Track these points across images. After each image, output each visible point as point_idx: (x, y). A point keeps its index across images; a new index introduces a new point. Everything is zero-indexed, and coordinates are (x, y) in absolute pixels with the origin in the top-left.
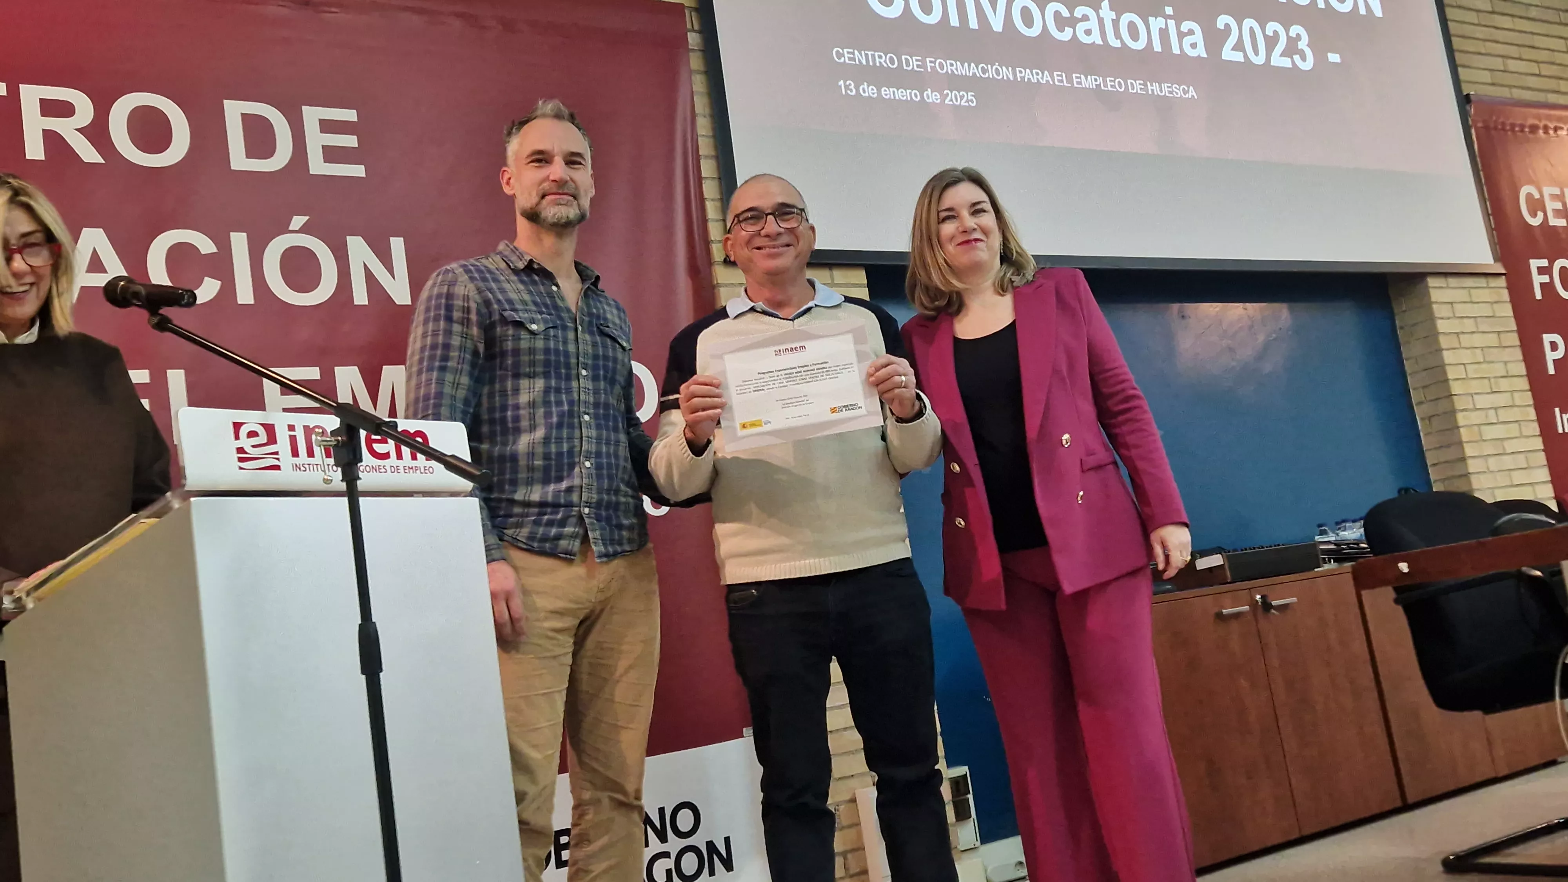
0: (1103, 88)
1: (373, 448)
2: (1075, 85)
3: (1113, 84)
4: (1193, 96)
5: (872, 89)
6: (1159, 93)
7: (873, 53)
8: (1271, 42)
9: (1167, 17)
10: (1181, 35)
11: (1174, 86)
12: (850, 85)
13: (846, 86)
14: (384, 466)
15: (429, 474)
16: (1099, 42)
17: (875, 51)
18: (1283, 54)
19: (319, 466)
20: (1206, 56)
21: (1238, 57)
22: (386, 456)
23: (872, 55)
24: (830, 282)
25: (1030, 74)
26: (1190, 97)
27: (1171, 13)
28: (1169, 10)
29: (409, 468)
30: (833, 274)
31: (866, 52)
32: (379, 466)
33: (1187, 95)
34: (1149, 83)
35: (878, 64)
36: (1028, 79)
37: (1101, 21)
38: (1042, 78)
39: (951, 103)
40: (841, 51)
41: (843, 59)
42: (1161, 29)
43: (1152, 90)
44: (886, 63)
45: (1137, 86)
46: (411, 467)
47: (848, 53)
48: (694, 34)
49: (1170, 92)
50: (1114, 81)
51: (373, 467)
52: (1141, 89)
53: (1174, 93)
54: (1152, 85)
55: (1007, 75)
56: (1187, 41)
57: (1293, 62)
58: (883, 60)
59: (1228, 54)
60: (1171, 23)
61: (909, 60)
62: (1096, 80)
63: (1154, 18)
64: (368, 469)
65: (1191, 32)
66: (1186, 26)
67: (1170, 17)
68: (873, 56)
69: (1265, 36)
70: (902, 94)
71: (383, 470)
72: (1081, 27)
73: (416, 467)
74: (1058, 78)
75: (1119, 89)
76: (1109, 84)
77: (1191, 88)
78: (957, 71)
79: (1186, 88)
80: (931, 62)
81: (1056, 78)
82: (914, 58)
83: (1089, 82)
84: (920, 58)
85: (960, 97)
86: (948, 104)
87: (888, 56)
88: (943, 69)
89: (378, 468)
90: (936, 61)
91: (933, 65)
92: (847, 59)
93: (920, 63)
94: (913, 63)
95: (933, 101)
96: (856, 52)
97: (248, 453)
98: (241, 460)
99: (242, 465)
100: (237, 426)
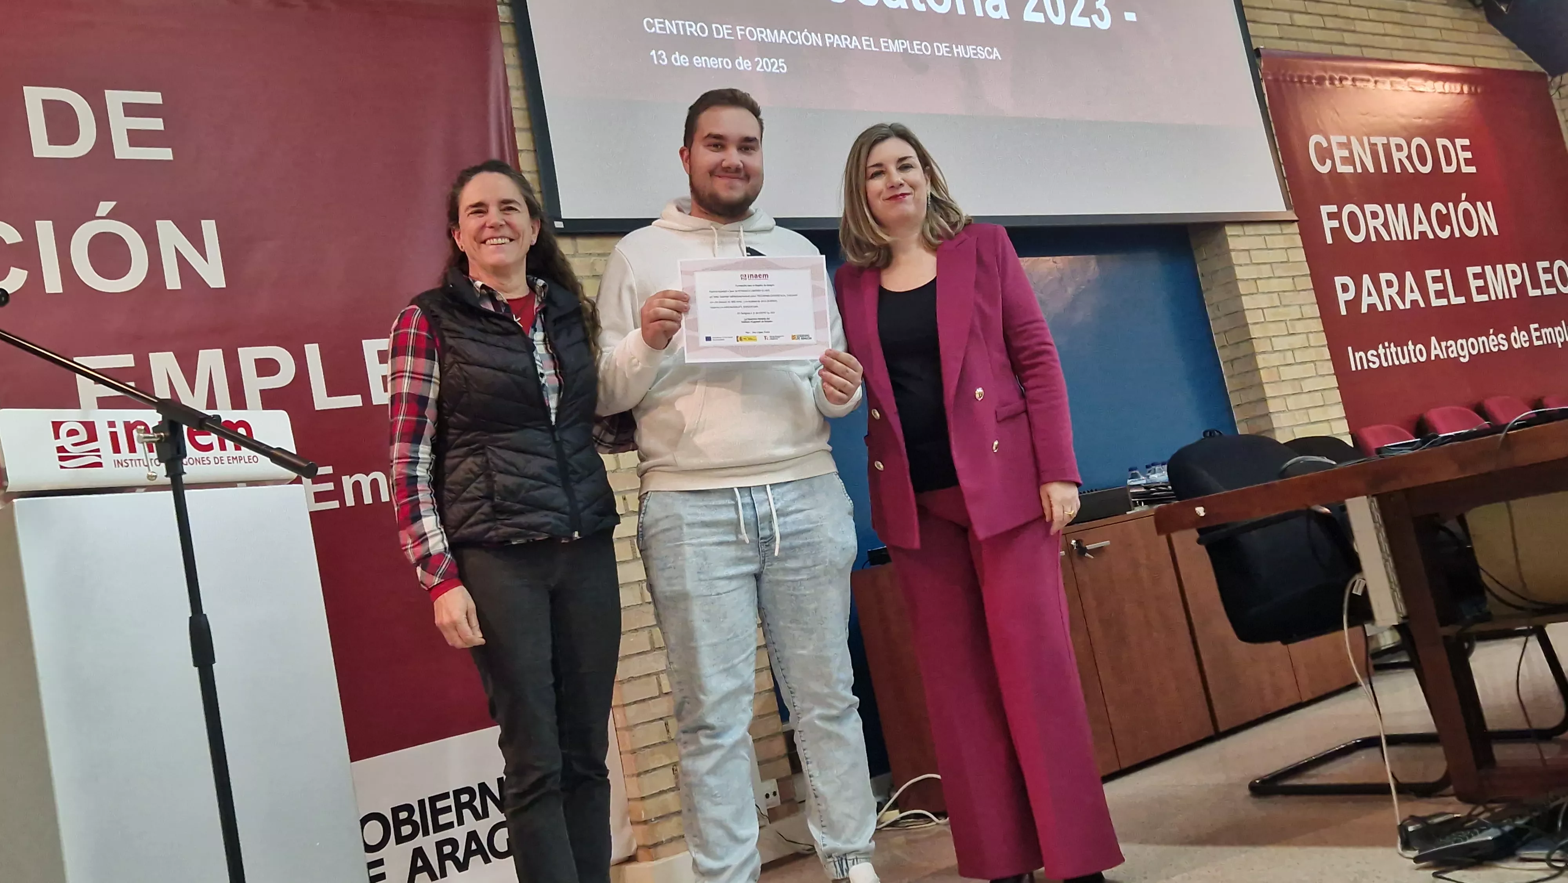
0: (910, 51)
1: (195, 439)
2: (883, 49)
3: (919, 47)
4: (997, 57)
5: (684, 58)
6: (964, 54)
7: (683, 22)
11: (978, 48)
12: (661, 54)
13: (658, 56)
14: (207, 459)
15: (253, 464)
16: (905, 5)
17: (685, 21)
18: (1082, 14)
19: (141, 462)
20: (1008, 17)
21: (1040, 18)
22: (209, 447)
23: (682, 24)
25: (839, 40)
26: (994, 58)
31: (677, 22)
32: (202, 458)
33: (992, 56)
34: (954, 46)
35: (689, 34)
36: (837, 44)
38: (851, 43)
39: (765, 71)
40: (651, 21)
41: (653, 29)
43: (958, 53)
44: (697, 33)
45: (943, 49)
47: (659, 23)
48: (504, 8)
49: (975, 54)
50: (921, 45)
51: (197, 459)
52: (946, 51)
53: (979, 55)
54: (957, 48)
55: (816, 41)
57: (1091, 22)
58: (693, 29)
59: (1029, 15)
61: (719, 28)
62: (903, 44)
64: (192, 461)
68: (684, 25)
70: (713, 63)
71: (206, 462)
74: (866, 43)
75: (925, 52)
76: (916, 47)
77: (995, 49)
78: (767, 38)
79: (990, 50)
80: (741, 30)
81: (864, 43)
82: (724, 26)
83: (897, 46)
84: (730, 26)
85: (771, 63)
86: (759, 72)
87: (698, 25)
88: (753, 37)
89: (203, 461)
90: (746, 29)
91: (743, 33)
92: (657, 29)
93: (730, 31)
94: (724, 31)
95: (745, 69)
96: (666, 21)
97: (68, 452)
98: (61, 459)
99: (63, 464)
100: (57, 426)
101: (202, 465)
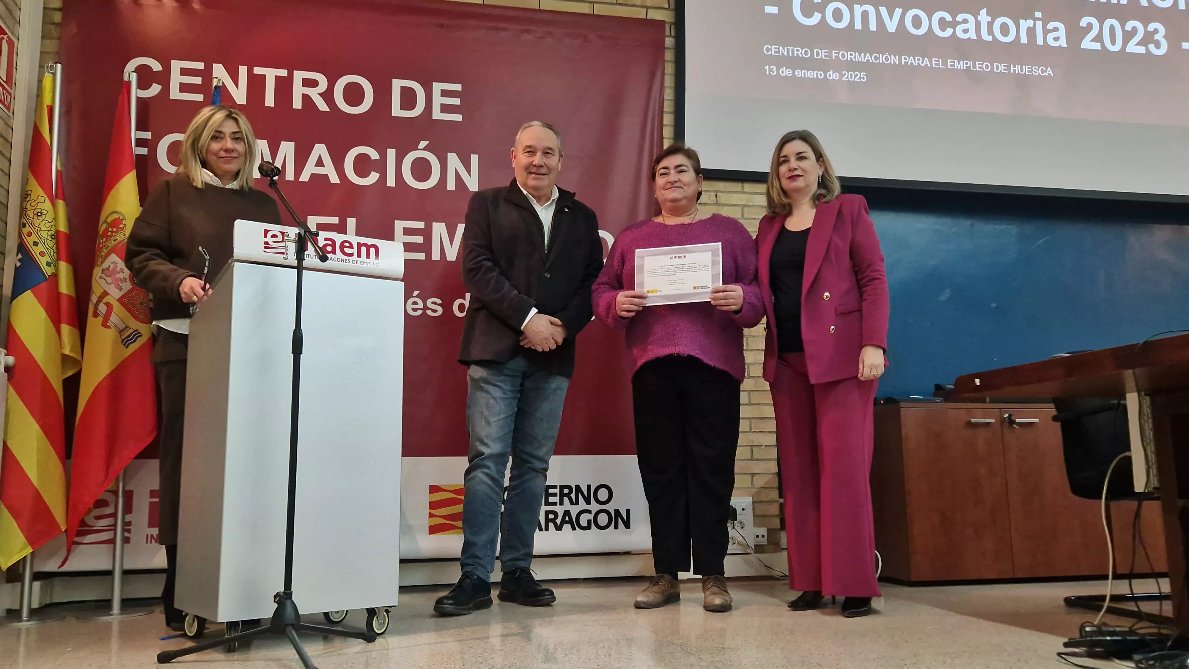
0: (972, 69)
1: (344, 250)
2: (950, 67)
3: (981, 66)
4: (1049, 74)
5: (789, 71)
6: (1020, 72)
7: (793, 48)
8: (1128, 36)
9: (1035, 19)
10: (1046, 32)
11: (1034, 67)
12: (773, 68)
13: (771, 70)
14: (349, 260)
15: (376, 267)
16: (974, 37)
17: (795, 47)
18: (1137, 44)
19: (310, 256)
20: (1066, 46)
21: (1097, 46)
22: (351, 255)
23: (792, 49)
24: (741, 190)
25: (913, 60)
26: (1047, 75)
27: (1040, 17)
28: (1038, 15)
29: (364, 262)
30: (743, 185)
31: (788, 48)
32: (345, 259)
33: (1045, 73)
34: (1012, 65)
35: (795, 55)
36: (911, 63)
37: (978, 24)
38: (924, 62)
39: (847, 80)
40: (770, 47)
41: (770, 52)
42: (1029, 29)
43: (1014, 70)
44: (802, 54)
45: (1001, 68)
46: (365, 262)
47: (775, 48)
48: (671, 39)
49: (1031, 72)
50: (982, 64)
51: (342, 259)
52: (1004, 69)
53: (1033, 72)
54: (1014, 67)
55: (895, 61)
56: (1050, 37)
57: (1147, 49)
58: (799, 52)
59: (1087, 44)
60: (1039, 24)
61: (818, 51)
62: (967, 64)
63: (1024, 20)
64: (339, 260)
65: (1056, 29)
66: (1051, 26)
67: (1039, 19)
68: (793, 50)
69: (1124, 32)
70: (810, 74)
71: (348, 261)
72: (959, 29)
73: (368, 262)
74: (936, 62)
75: (986, 70)
76: (977, 66)
77: (1049, 68)
78: (855, 59)
79: (1044, 69)
80: (835, 53)
81: (934, 62)
82: (823, 51)
83: (961, 65)
84: (828, 51)
85: (855, 75)
86: (844, 81)
87: (804, 50)
88: (844, 58)
89: (345, 261)
90: (839, 52)
91: (837, 55)
92: (773, 52)
93: (827, 54)
94: (823, 54)
95: (833, 78)
96: (781, 47)
97: (270, 245)
98: (265, 247)
99: (266, 250)
100: (266, 232)
101: (344, 263)
